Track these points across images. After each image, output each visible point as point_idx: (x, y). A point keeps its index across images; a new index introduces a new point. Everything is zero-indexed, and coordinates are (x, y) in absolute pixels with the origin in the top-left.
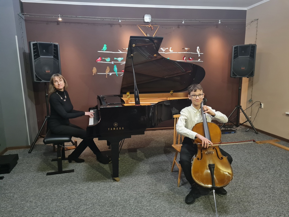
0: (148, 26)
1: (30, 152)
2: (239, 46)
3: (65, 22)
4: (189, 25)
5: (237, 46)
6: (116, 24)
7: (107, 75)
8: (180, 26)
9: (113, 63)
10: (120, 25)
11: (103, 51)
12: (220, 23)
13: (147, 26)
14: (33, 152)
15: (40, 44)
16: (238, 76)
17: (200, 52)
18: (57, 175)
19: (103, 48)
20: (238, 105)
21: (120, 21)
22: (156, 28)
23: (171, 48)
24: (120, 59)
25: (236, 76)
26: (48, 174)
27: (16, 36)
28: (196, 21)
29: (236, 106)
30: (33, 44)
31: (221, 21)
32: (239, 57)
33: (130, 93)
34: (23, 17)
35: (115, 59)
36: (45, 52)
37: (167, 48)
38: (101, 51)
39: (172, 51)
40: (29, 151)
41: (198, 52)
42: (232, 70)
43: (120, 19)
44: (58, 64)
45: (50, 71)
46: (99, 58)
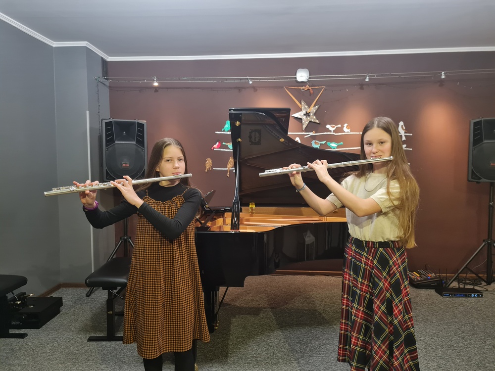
0: (304, 87)
1: (88, 295)
2: (484, 120)
3: (168, 88)
4: (383, 84)
5: (481, 121)
6: (248, 88)
7: (229, 171)
8: (364, 87)
10: (254, 88)
11: (224, 131)
12: (443, 77)
13: (301, 88)
14: (93, 296)
15: (116, 122)
16: (483, 180)
17: (405, 133)
18: (104, 343)
19: (225, 127)
20: (488, 239)
21: (251, 82)
22: (319, 90)
23: (346, 125)
25: (480, 179)
26: (90, 339)
27: (88, 112)
28: (392, 75)
29: (484, 241)
30: (106, 123)
31: (447, 73)
32: (485, 141)
33: (256, 205)
34: (107, 82)
36: (124, 134)
37: (340, 126)
38: (222, 131)
39: (349, 130)
40: (88, 292)
41: (402, 132)
42: (471, 167)
43: (251, 79)
44: (143, 153)
45: (128, 165)
46: (217, 143)
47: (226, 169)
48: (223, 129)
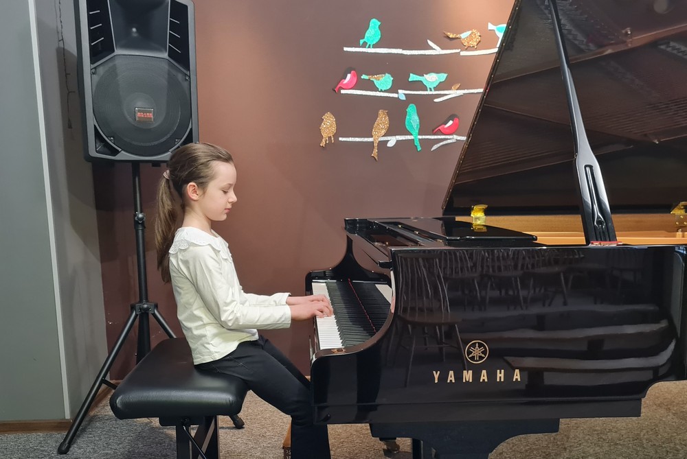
7: (376, 145)
9: (403, 98)
11: (364, 45)
19: (367, 35)
24: (432, 79)
35: (413, 77)
36: (135, 35)
38: (359, 46)
44: (186, 84)
45: (151, 115)
46: (349, 76)
47: (370, 140)
48: (362, 42)
